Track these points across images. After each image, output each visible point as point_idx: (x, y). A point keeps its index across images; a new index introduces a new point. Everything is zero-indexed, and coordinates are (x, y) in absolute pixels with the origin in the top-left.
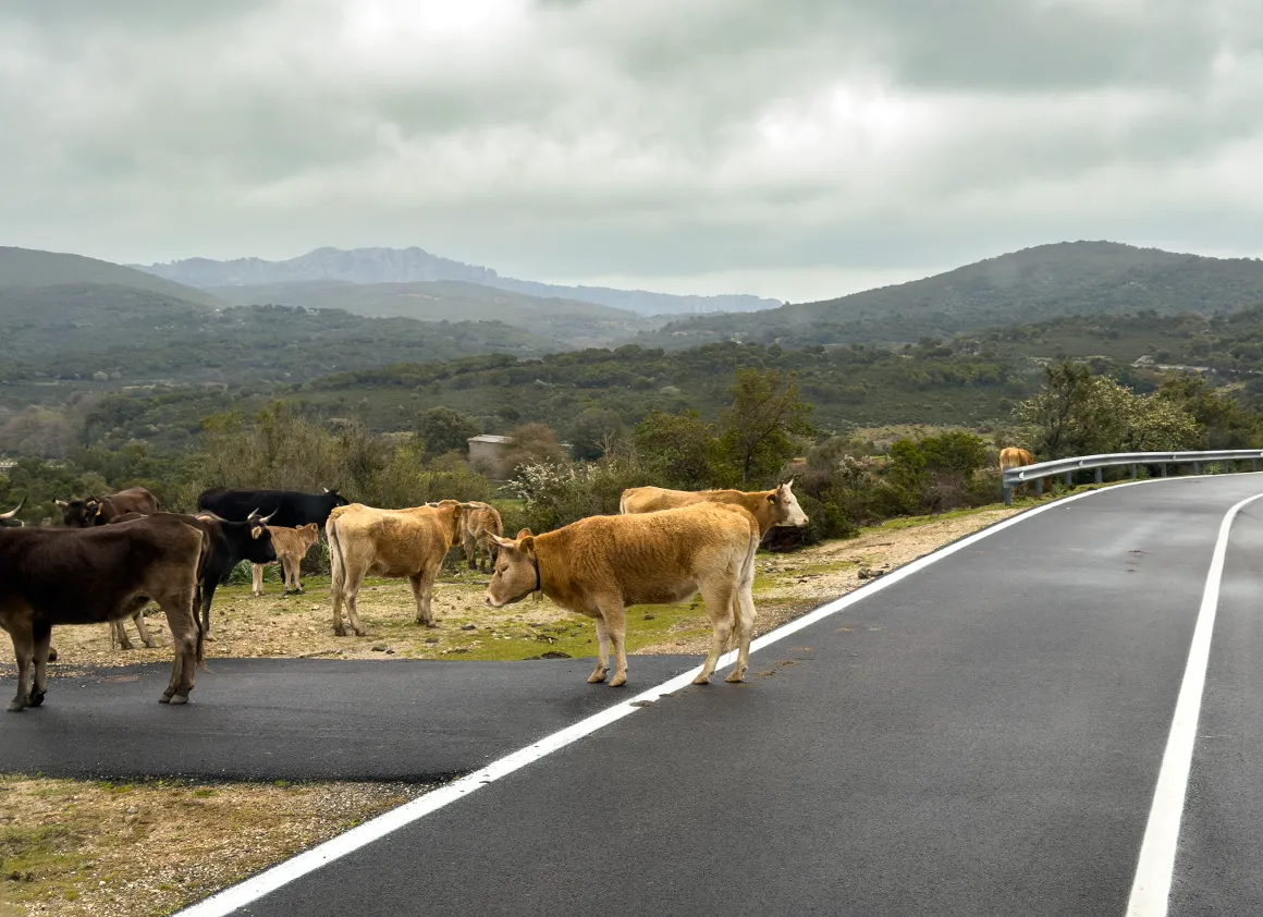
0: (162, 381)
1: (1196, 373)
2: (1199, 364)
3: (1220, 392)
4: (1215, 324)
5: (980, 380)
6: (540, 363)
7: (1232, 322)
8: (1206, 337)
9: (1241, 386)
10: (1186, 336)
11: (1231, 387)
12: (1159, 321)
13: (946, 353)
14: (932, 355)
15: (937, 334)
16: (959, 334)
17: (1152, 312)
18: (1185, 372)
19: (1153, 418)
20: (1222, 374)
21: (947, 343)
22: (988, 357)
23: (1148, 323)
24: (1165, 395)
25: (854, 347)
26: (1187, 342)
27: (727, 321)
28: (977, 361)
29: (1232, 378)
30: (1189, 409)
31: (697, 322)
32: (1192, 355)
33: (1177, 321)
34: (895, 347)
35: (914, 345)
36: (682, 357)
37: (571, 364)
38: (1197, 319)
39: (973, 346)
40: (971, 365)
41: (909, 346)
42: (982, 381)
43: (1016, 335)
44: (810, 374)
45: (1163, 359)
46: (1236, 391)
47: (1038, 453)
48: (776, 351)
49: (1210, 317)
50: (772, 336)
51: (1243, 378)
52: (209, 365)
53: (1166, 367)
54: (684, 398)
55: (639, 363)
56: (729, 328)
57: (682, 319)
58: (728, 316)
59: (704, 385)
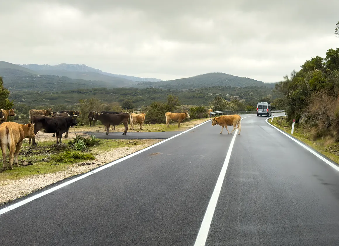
0: (25, 90)
1: (237, 97)
2: (238, 96)
3: (241, 101)
4: (240, 89)
5: (199, 97)
6: (112, 90)
7: (243, 89)
8: (239, 91)
9: (244, 100)
10: (235, 91)
11: (243, 100)
12: (231, 88)
13: (193, 92)
14: (191, 92)
15: (191, 88)
16: (195, 88)
17: (230, 86)
18: (235, 97)
19: (230, 105)
20: (241, 98)
21: (194, 90)
22: (201, 93)
23: (229, 88)
24: (232, 102)
25: (176, 90)
26: (236, 92)
27: (150, 83)
28: (199, 93)
29: (243, 98)
30: (236, 104)
31: (145, 83)
32: (236, 94)
33: (234, 88)
34: (184, 90)
35: (187, 90)
36: (142, 90)
38: (238, 88)
39: (198, 91)
40: (198, 94)
41: (186, 90)
42: (200, 97)
43: (206, 89)
44: (168, 94)
45: (231, 95)
46: (243, 101)
47: (213, 110)
48: (161, 90)
49: (239, 88)
50: (160, 87)
51: (245, 99)
52: (36, 87)
53: (232, 96)
54: (143, 98)
55: (133, 91)
56: (151, 85)
57: (142, 82)
58: (151, 82)
59: (147, 96)
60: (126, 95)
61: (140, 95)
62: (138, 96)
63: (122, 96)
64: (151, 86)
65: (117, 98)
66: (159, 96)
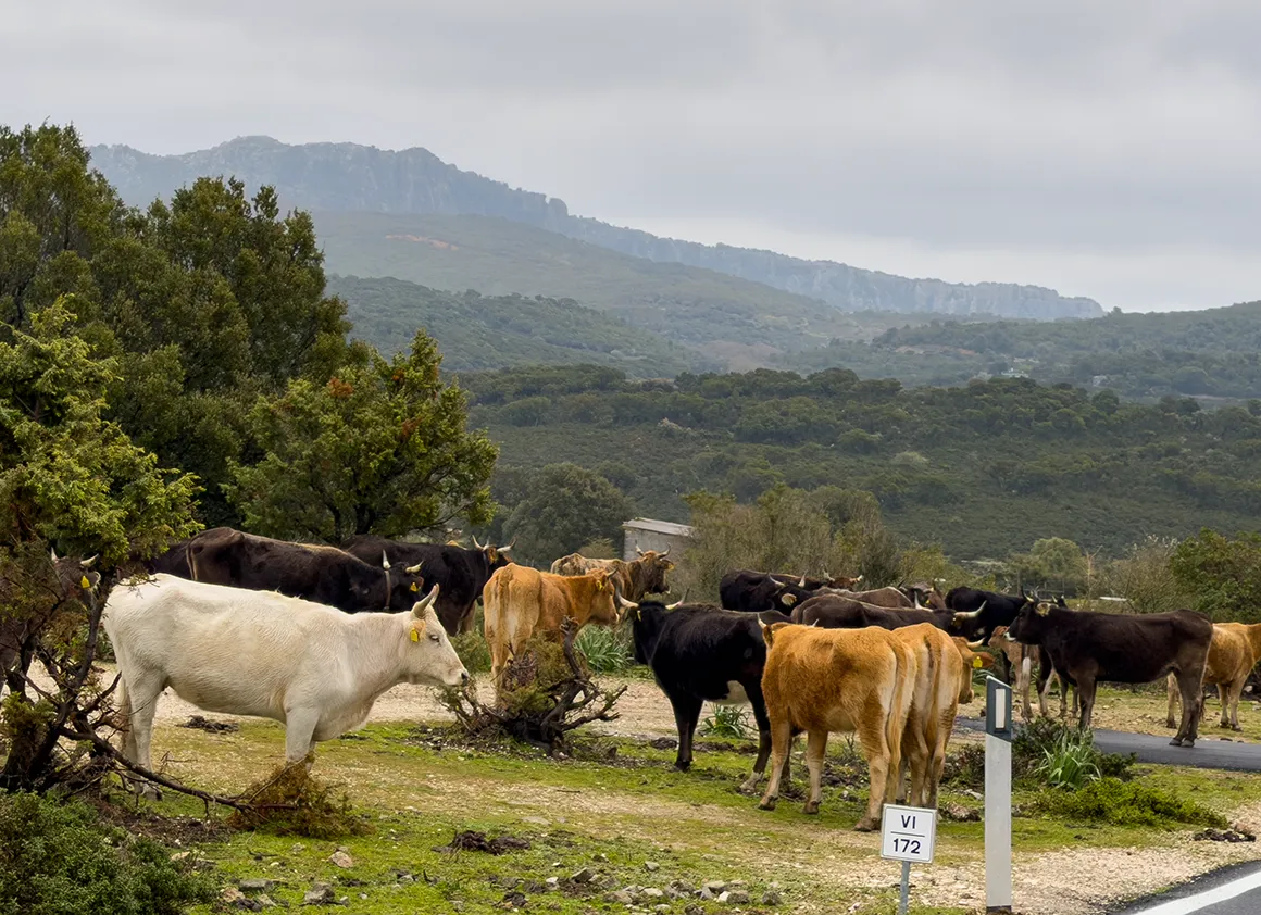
6: (668, 389)
25: (1252, 407)
27: (996, 336)
31: (945, 332)
36: (932, 399)
37: (728, 395)
44: (1172, 452)
48: (1107, 402)
50: (1088, 370)
54: (939, 475)
55: (852, 405)
56: (1004, 348)
57: (915, 325)
58: (1003, 325)
59: (974, 455)
60: (789, 438)
61: (917, 446)
62: (898, 459)
63: (761, 448)
64: (1006, 357)
65: (719, 466)
66: (1087, 463)
